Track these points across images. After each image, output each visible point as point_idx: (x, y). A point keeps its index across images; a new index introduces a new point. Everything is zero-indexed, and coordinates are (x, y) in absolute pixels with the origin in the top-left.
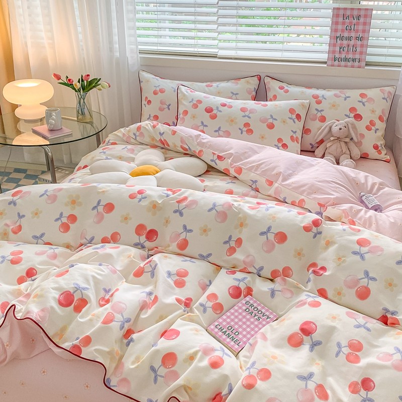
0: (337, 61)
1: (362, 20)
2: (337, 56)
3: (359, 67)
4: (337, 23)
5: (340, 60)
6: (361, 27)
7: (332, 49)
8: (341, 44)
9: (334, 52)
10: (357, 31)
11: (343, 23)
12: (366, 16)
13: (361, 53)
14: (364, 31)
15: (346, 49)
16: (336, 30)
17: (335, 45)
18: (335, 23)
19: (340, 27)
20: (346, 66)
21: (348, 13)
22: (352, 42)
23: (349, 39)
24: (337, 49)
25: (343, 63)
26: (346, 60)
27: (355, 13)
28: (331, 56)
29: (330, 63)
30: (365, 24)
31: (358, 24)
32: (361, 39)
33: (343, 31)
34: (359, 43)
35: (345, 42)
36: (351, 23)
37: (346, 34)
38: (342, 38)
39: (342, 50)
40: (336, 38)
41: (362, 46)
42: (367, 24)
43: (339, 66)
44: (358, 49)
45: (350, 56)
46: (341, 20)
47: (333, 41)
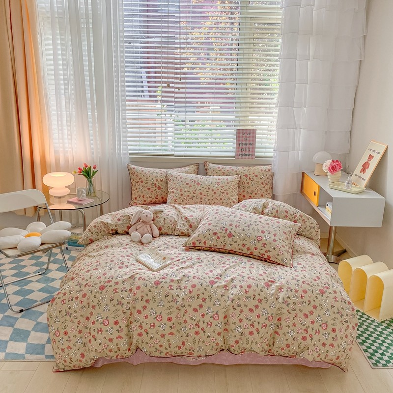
0: (240, 156)
1: (251, 135)
2: (240, 153)
3: (252, 159)
4: (239, 137)
5: (242, 155)
6: (251, 139)
7: (237, 150)
8: (242, 147)
9: (238, 151)
10: (249, 141)
11: (242, 137)
12: (253, 133)
13: (252, 152)
14: (253, 141)
15: (245, 150)
16: (239, 141)
17: (239, 148)
18: (238, 137)
19: (241, 139)
20: (245, 158)
21: (244, 132)
22: (247, 146)
23: (246, 144)
24: (240, 150)
26: (245, 155)
27: (248, 132)
28: (237, 153)
29: (237, 157)
30: (253, 137)
31: (250, 137)
32: (252, 144)
33: (242, 141)
34: (251, 146)
35: (244, 146)
36: (246, 137)
37: (244, 142)
38: (242, 144)
39: (242, 150)
40: (239, 144)
41: (253, 148)
42: (254, 137)
43: (242, 158)
44: (251, 150)
45: (247, 153)
46: (241, 135)
47: (238, 146)
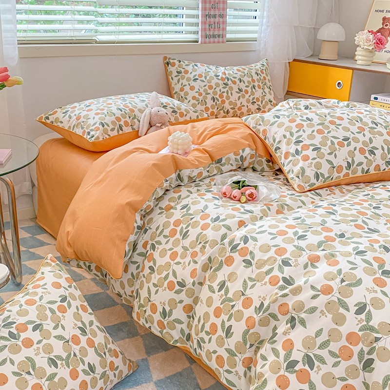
0: (208, 38)
2: (208, 33)
3: (223, 42)
5: (210, 37)
6: (221, 5)
7: (204, 26)
8: (210, 22)
9: (205, 29)
10: (219, 9)
11: (210, 3)
13: (223, 29)
15: (213, 26)
16: (206, 9)
17: (205, 23)
19: (208, 6)
20: (214, 42)
22: (217, 20)
23: (215, 16)
24: (207, 26)
25: (212, 40)
26: (214, 36)
28: (204, 33)
29: (203, 40)
30: (224, 3)
31: (219, 3)
32: (222, 16)
33: (210, 9)
34: (221, 19)
35: (212, 20)
36: (215, 2)
37: (212, 13)
38: (209, 16)
39: (210, 27)
40: (206, 16)
41: (223, 23)
43: (210, 43)
44: (221, 26)
45: (216, 33)
47: (204, 19)
